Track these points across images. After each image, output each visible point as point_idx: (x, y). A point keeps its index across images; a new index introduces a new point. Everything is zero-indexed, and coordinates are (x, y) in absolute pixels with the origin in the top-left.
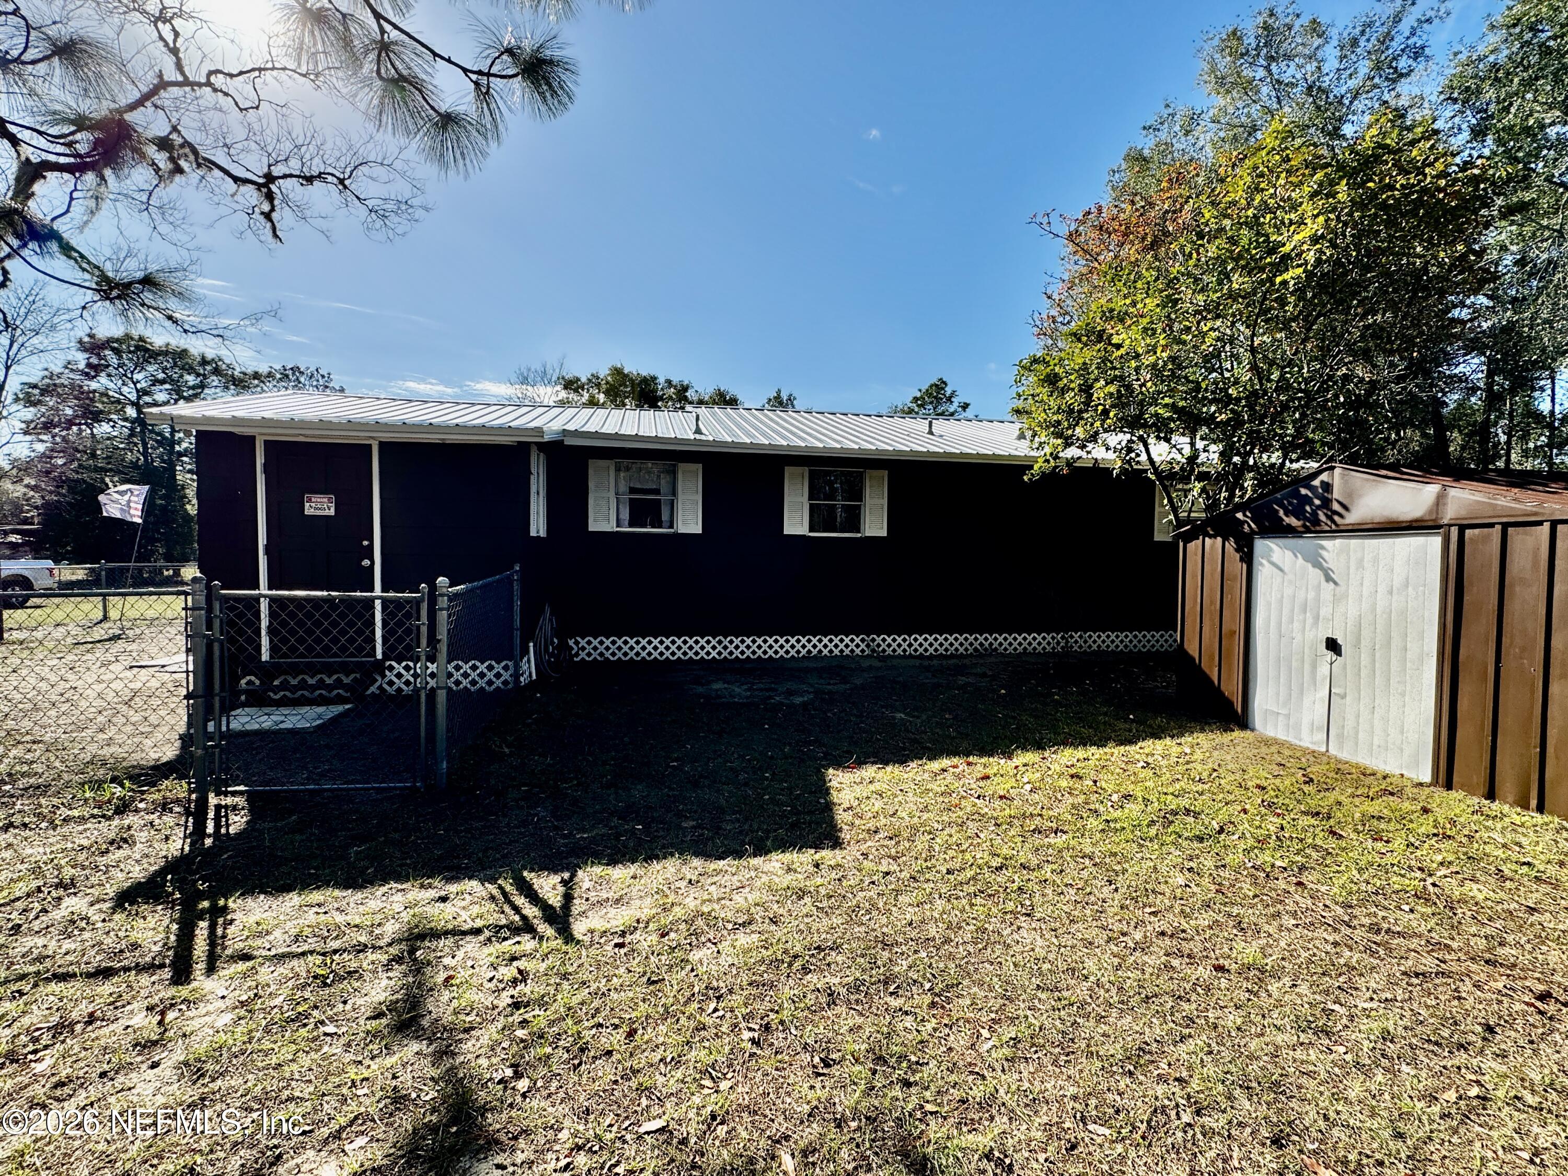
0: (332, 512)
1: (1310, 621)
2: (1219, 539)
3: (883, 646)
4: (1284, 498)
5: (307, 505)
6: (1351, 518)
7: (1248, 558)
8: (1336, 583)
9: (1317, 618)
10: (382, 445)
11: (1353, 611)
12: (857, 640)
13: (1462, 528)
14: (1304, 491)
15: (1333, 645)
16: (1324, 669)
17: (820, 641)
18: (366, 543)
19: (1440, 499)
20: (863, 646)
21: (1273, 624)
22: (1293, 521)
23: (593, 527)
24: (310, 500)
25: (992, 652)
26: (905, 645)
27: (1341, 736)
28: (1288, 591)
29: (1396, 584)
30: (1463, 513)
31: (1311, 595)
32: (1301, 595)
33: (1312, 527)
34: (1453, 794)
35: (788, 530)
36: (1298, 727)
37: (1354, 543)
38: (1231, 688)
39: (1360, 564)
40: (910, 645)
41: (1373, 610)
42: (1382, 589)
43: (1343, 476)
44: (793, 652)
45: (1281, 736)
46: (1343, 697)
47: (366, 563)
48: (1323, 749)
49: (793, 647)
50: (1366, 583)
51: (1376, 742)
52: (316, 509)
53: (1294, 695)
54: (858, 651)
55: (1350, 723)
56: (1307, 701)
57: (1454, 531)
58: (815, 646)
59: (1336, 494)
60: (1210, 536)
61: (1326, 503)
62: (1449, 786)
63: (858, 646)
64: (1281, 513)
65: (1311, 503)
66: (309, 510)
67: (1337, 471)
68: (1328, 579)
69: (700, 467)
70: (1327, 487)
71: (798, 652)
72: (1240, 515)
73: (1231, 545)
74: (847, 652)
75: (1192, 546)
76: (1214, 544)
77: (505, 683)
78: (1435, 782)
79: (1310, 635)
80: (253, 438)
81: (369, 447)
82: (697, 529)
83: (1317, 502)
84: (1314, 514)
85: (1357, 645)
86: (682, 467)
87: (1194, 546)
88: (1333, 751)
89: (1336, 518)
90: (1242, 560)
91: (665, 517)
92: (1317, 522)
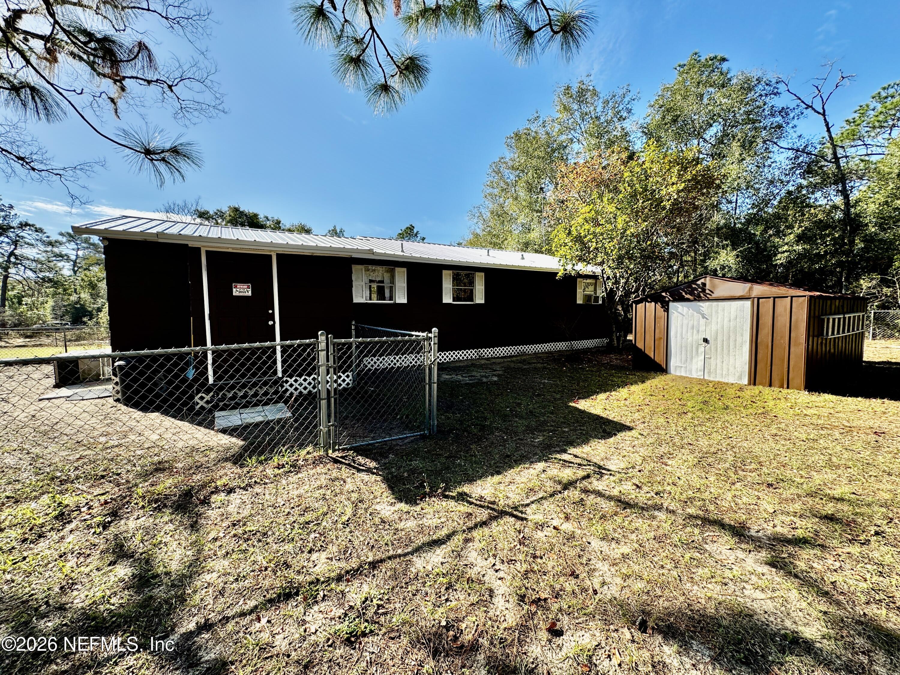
0: (250, 294)
1: (695, 332)
2: (653, 303)
3: (484, 354)
4: (684, 288)
5: (234, 290)
6: (714, 296)
7: (667, 310)
8: (707, 319)
9: (698, 331)
10: (278, 255)
11: (714, 327)
12: (473, 352)
13: (759, 299)
14: (694, 286)
15: (706, 341)
16: (702, 349)
17: (458, 353)
18: (270, 311)
19: (751, 289)
20: (476, 354)
21: (678, 335)
22: (688, 296)
23: (356, 300)
24: (236, 287)
25: (524, 354)
26: (492, 353)
27: (709, 372)
28: (685, 322)
29: (732, 318)
30: (760, 294)
31: (695, 323)
32: (691, 323)
33: (698, 298)
34: (772, 388)
35: (444, 301)
36: (691, 371)
37: (715, 304)
38: (659, 359)
39: (717, 312)
40: (494, 353)
41: (723, 328)
42: (726, 320)
43: (710, 280)
44: (447, 359)
45: (683, 374)
46: (710, 358)
47: (271, 323)
48: (702, 377)
49: (447, 357)
50: (720, 318)
51: (724, 373)
52: (240, 292)
53: (688, 360)
54: (474, 357)
55: (713, 368)
56: (694, 361)
57: (756, 300)
58: (456, 356)
59: (708, 287)
60: (649, 302)
61: (704, 290)
62: (755, 384)
63: (474, 354)
64: (684, 294)
65: (697, 290)
66: (235, 293)
67: (708, 279)
68: (704, 317)
69: (405, 269)
70: (704, 284)
71: (450, 359)
72: (664, 294)
73: (659, 306)
74: (469, 357)
75: (639, 306)
76: (651, 306)
77: (348, 384)
78: (750, 384)
79: (695, 337)
80: (198, 249)
81: (271, 256)
82: (404, 301)
83: (700, 290)
84: (699, 294)
85: (716, 339)
86: (398, 270)
87: (641, 306)
88: (706, 378)
89: (708, 296)
90: (664, 311)
91: (387, 294)
92: (700, 297)
